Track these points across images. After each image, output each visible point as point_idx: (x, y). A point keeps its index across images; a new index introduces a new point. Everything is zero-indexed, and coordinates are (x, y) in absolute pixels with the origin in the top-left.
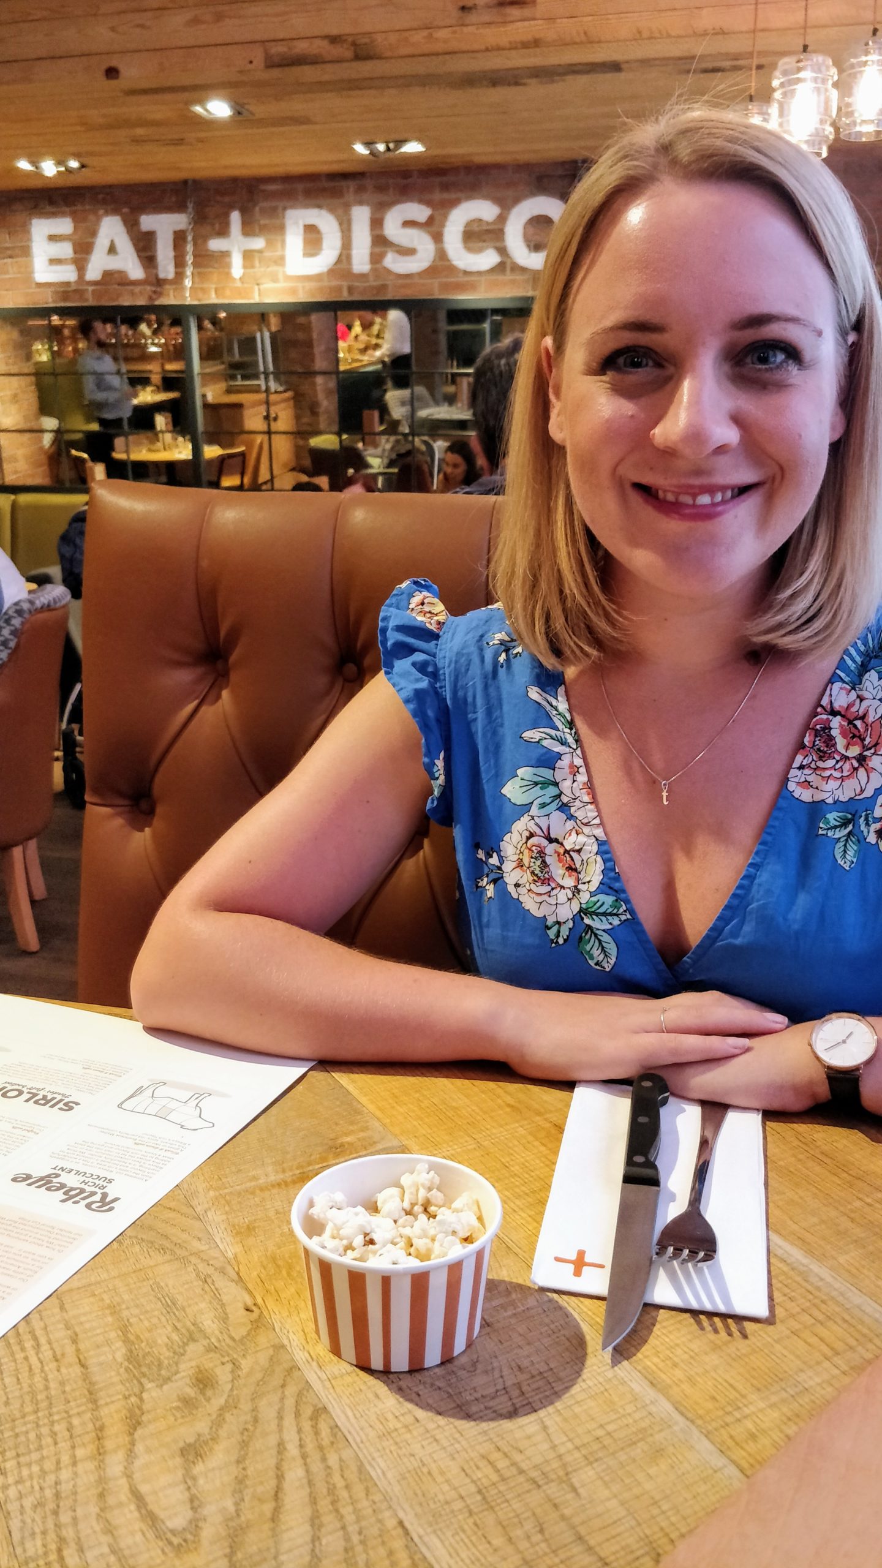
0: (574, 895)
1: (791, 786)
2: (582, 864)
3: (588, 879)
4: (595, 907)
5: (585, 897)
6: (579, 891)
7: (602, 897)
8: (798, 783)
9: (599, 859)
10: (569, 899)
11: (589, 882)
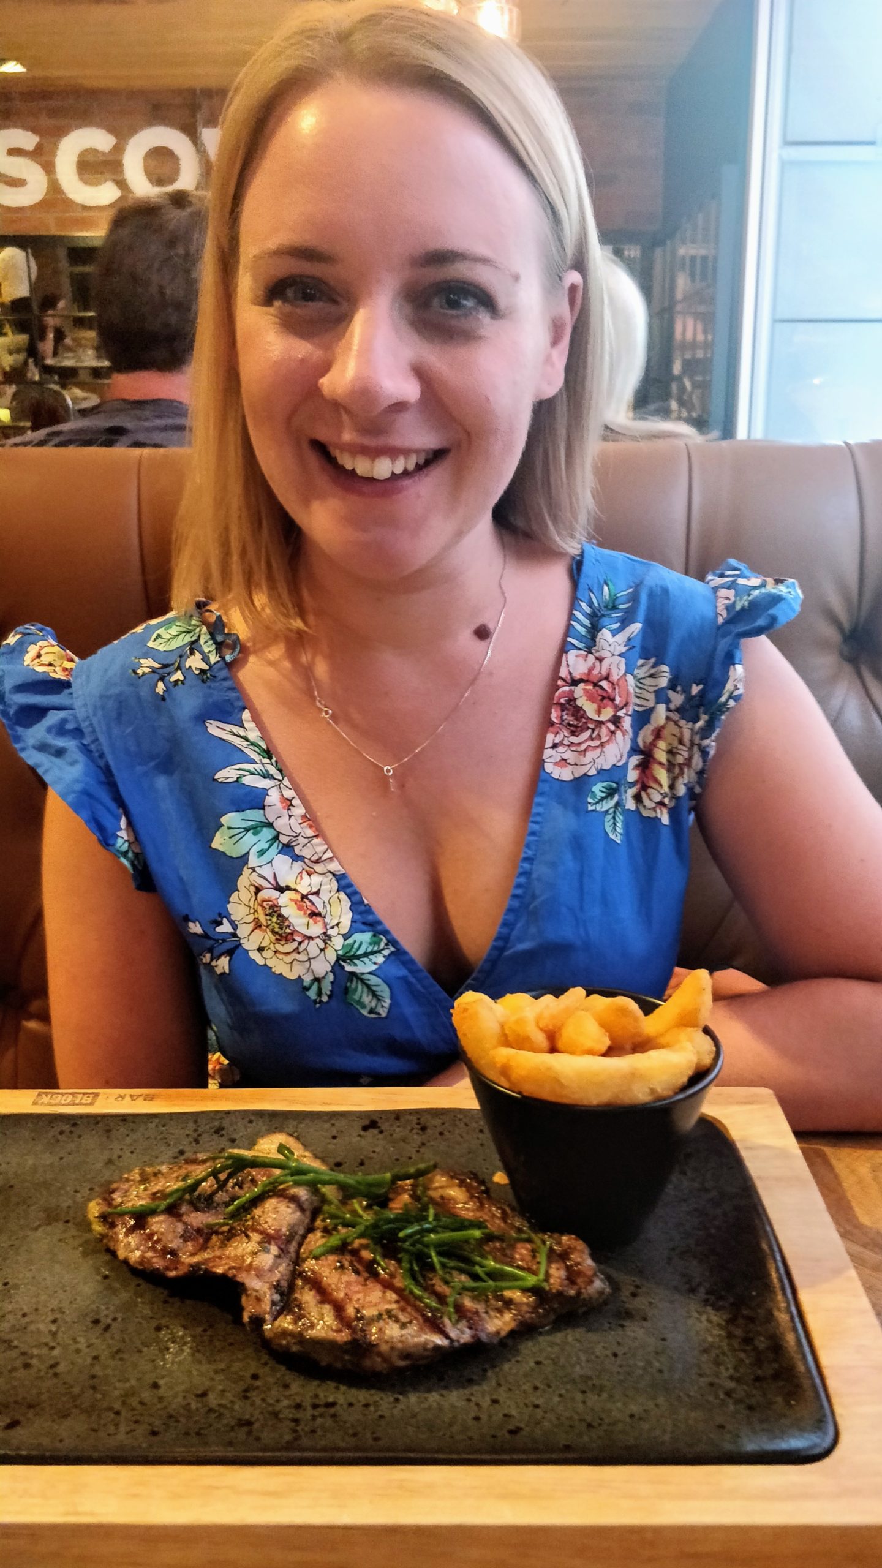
0: (326, 943)
1: (549, 767)
2: (325, 907)
3: (336, 922)
4: (354, 950)
5: (338, 943)
6: (329, 937)
7: (358, 937)
8: (555, 764)
9: (342, 895)
10: (322, 950)
11: (337, 925)
